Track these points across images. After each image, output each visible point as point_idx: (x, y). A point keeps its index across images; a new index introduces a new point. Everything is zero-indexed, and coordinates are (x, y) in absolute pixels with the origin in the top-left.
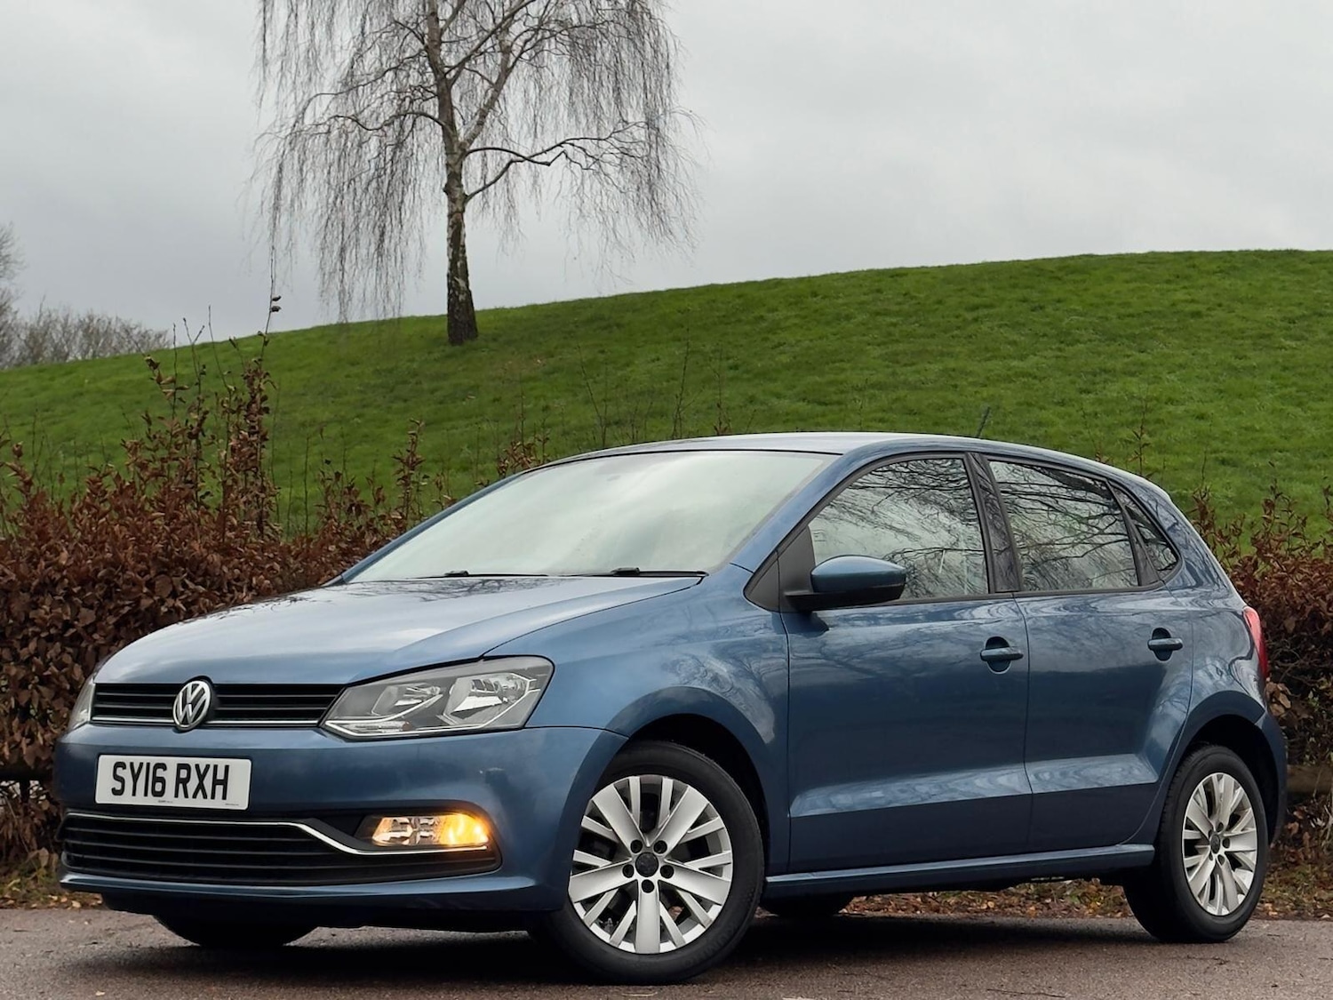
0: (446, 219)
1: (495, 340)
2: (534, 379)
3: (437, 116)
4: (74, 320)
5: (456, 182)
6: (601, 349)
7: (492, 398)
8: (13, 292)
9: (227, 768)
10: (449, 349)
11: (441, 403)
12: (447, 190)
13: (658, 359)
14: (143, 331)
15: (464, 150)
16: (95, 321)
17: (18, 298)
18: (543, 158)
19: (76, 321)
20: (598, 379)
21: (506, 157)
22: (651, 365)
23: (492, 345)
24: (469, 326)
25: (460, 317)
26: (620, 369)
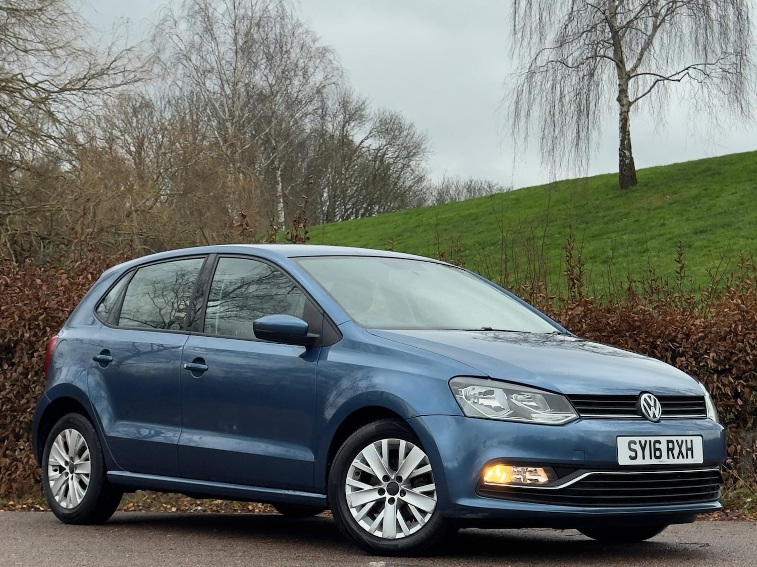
0: (619, 116)
1: (646, 185)
2: (662, 208)
3: (613, 58)
5: (624, 95)
6: (704, 188)
7: (634, 220)
8: (429, 169)
9: (692, 441)
10: (619, 192)
11: (606, 224)
12: (619, 100)
13: (736, 193)
15: (629, 76)
16: (473, 183)
18: (676, 78)
19: (463, 184)
20: (698, 206)
21: (654, 78)
22: (730, 197)
23: (645, 189)
24: (632, 178)
25: (627, 173)
26: (711, 200)
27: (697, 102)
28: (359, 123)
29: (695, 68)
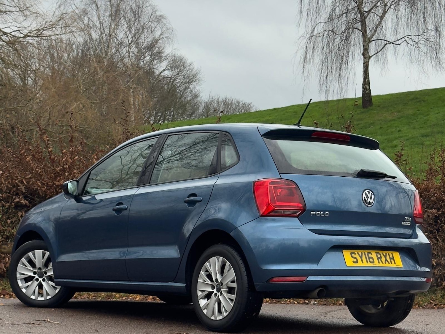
0: (363, 65)
1: (379, 106)
2: (394, 120)
3: (360, 29)
4: (221, 100)
5: (367, 52)
6: (418, 109)
7: (379, 127)
8: (201, 90)
10: (362, 110)
11: (362, 129)
12: (363, 54)
13: (439, 113)
14: (244, 103)
15: (370, 41)
16: (227, 100)
17: (202, 92)
20: (417, 120)
21: (384, 42)
22: (436, 115)
23: (378, 108)
24: (370, 102)
25: (367, 99)
26: (425, 116)
27: (412, 58)
28: (160, 61)
29: (408, 37)
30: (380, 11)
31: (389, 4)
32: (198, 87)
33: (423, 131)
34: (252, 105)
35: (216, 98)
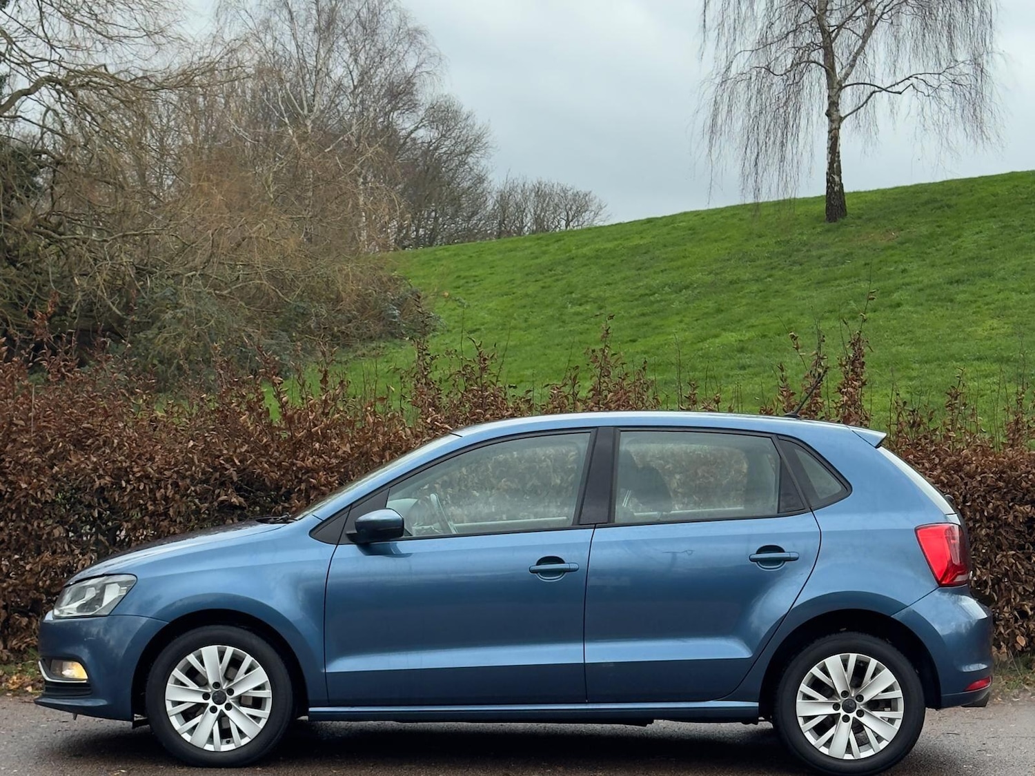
0: (827, 134)
1: (860, 218)
2: (892, 248)
3: (822, 63)
4: (529, 186)
5: (835, 109)
6: (938, 224)
7: (863, 262)
8: (490, 168)
10: (827, 225)
11: (827, 266)
12: (828, 114)
13: (981, 232)
14: (576, 192)
15: (841, 86)
16: (543, 186)
17: (492, 171)
18: (896, 89)
19: (531, 186)
20: (938, 247)
21: (869, 89)
22: (976, 237)
23: (858, 222)
24: (842, 208)
25: (835, 202)
26: (954, 240)
27: (925, 120)
28: (407, 110)
29: (917, 78)
30: (861, 26)
31: (878, 12)
32: (483, 162)
33: (951, 272)
34: (592, 195)
35: (521, 182)
